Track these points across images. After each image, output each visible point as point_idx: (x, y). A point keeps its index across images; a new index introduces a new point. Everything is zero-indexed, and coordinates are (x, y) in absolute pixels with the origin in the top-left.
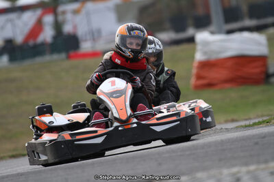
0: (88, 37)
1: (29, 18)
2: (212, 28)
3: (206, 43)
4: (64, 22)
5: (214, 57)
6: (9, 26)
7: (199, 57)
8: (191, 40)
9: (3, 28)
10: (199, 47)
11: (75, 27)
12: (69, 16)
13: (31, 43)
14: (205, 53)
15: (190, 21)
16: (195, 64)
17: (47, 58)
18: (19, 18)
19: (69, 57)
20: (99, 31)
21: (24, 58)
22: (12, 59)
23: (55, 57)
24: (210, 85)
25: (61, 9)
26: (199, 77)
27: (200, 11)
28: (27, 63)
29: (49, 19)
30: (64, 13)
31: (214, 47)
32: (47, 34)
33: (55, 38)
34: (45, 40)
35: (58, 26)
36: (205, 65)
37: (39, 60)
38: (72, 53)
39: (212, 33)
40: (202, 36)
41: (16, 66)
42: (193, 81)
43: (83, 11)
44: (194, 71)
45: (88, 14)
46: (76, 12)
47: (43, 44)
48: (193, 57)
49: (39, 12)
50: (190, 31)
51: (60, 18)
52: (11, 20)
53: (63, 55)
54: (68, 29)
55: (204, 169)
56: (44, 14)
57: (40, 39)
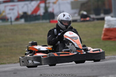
1: (34, 4)
2: (112, 14)
3: (109, 21)
4: (49, 7)
5: (112, 27)
6: (26, 7)
7: (106, 26)
8: (103, 19)
9: (23, 7)
10: (106, 22)
11: (53, 9)
12: (51, 5)
13: (34, 14)
14: (108, 25)
15: (102, 11)
16: (104, 29)
17: (41, 21)
18: (30, 3)
19: (50, 22)
21: (31, 21)
22: (26, 21)
23: (44, 21)
24: (109, 39)
25: (48, 1)
26: (105, 35)
27: (107, 7)
28: (32, 23)
29: (42, 5)
30: (49, 3)
31: (113, 23)
32: (41, 12)
33: (44, 13)
34: (40, 14)
35: (46, 8)
36: (108, 30)
37: (37, 22)
38: (51, 20)
39: (112, 17)
40: (108, 18)
41: (27, 23)
42: (102, 36)
43: (57, 3)
44: (103, 32)
45: (59, 4)
46: (54, 3)
47: (39, 15)
48: (103, 26)
49: (39, 2)
50: (102, 16)
51: (47, 5)
52: (26, 4)
53: (48, 21)
54: (50, 10)
56: (41, 3)
57: (38, 13)
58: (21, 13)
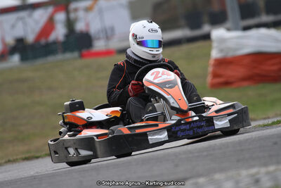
0: (101, 35)
1: (40, 16)
2: (229, 24)
3: (222, 40)
4: (76, 20)
5: (230, 54)
6: (20, 25)
7: (215, 54)
8: (207, 37)
9: (13, 26)
10: (215, 44)
11: (87, 25)
12: (81, 14)
13: (43, 41)
14: (221, 51)
15: (206, 18)
16: (212, 62)
17: (60, 57)
18: (30, 16)
19: (82, 56)
20: (112, 29)
21: (35, 57)
22: (24, 58)
23: (68, 55)
24: (227, 84)
25: (73, 6)
26: (215, 75)
27: (216, 7)
28: (40, 62)
29: (60, 17)
30: (76, 10)
31: (230, 44)
32: (59, 32)
33: (67, 36)
34: (57, 39)
35: (70, 24)
36: (221, 63)
37: (51, 59)
38: (84, 51)
39: (229, 29)
40: (218, 33)
41: (28, 65)
42: (209, 79)
43: (96, 9)
44: (210, 69)
45: (101, 12)
46: (88, 9)
47: (55, 43)
48: (209, 55)
49: (50, 10)
50: (206, 28)
51: (72, 16)
52: (22, 19)
53: (76, 54)
54: (80, 26)
55: (222, 170)
56: (55, 12)
57: (52, 37)
58: (10, 40)
